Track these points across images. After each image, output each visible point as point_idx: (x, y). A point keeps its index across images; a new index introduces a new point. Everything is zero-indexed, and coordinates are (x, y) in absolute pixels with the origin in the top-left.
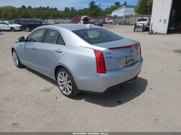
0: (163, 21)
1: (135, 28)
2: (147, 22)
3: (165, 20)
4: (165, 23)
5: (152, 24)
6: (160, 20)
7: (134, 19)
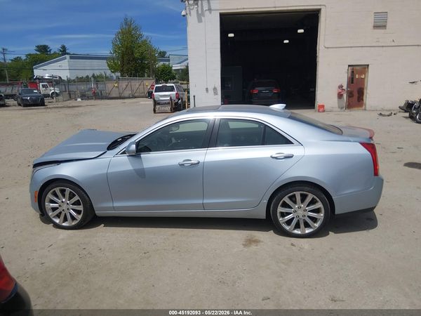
0: (211, 92)
1: (155, 106)
2: (174, 93)
3: (215, 89)
4: (216, 93)
5: (194, 96)
6: (207, 89)
7: (116, 85)
